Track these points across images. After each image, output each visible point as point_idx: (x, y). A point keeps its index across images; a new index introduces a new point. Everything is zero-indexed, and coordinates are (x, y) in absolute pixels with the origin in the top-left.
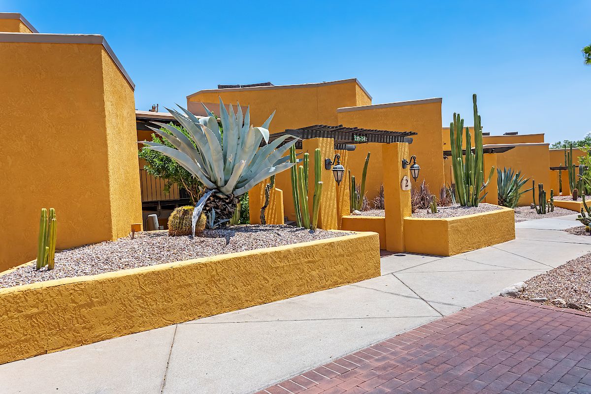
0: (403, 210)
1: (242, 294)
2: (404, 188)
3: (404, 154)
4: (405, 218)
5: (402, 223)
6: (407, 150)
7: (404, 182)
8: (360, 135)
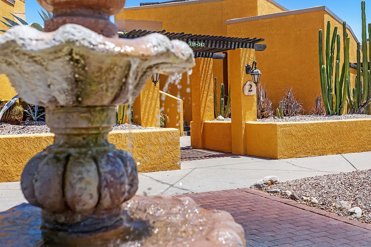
0: (245, 114)
1: (12, 169)
2: (246, 93)
3: (249, 59)
4: (247, 122)
5: (244, 126)
6: (252, 55)
7: (247, 87)
8: (196, 41)
